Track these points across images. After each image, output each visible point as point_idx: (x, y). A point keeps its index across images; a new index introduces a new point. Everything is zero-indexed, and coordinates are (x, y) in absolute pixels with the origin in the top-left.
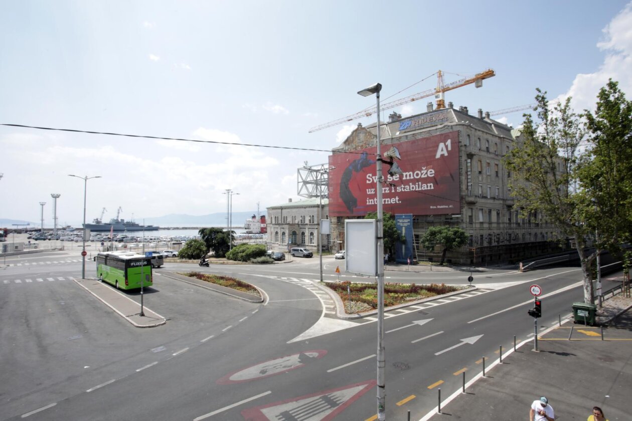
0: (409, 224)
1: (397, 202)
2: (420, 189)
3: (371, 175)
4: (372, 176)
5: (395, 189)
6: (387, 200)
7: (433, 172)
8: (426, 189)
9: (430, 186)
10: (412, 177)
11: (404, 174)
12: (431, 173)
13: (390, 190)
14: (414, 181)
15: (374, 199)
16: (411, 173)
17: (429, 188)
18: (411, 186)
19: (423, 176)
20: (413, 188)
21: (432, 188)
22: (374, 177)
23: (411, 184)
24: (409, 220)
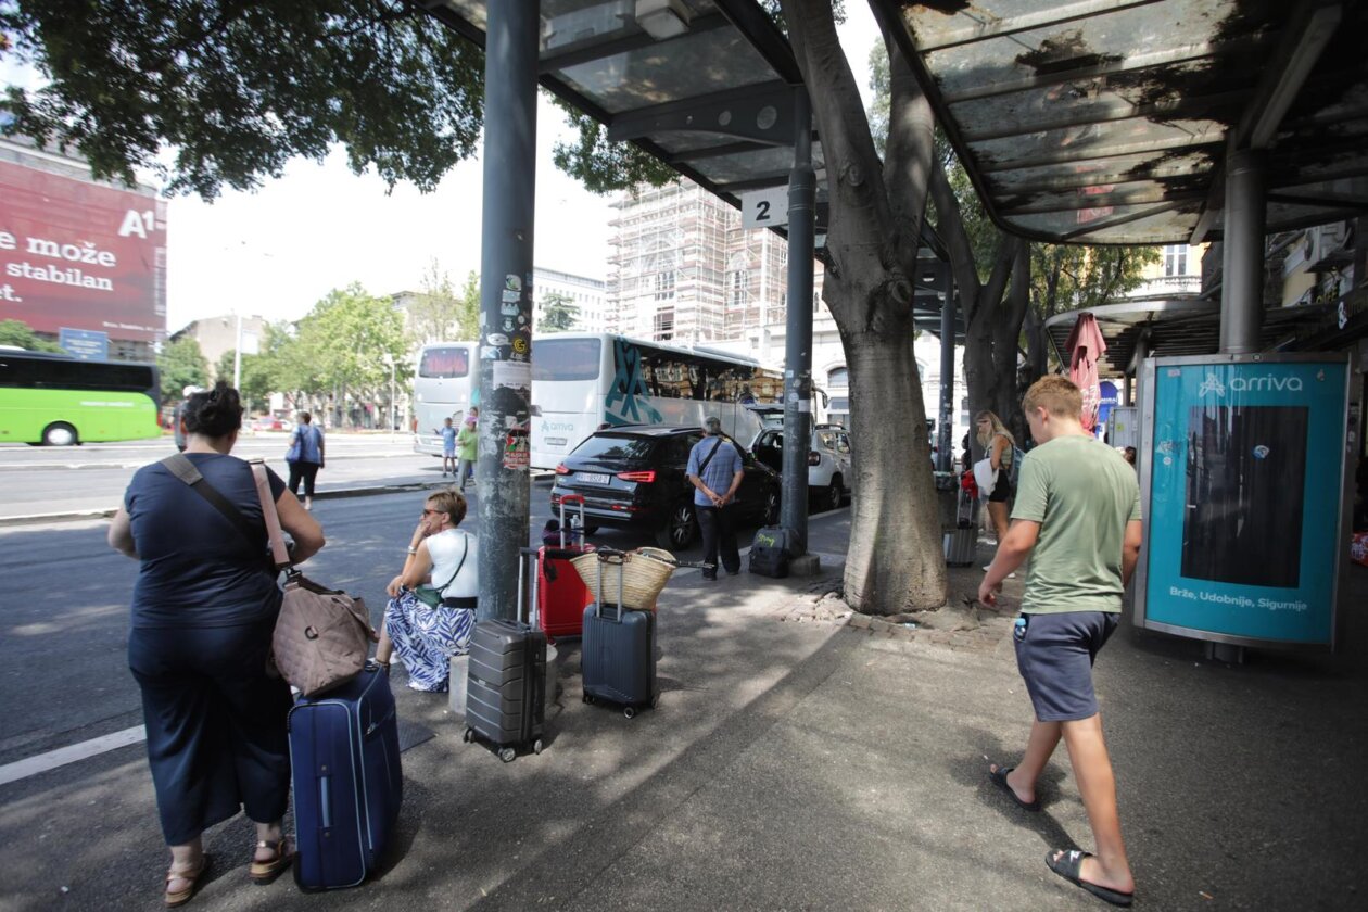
0: (99, 351)
1: (9, 298)
2: (78, 283)
7: (112, 258)
8: (93, 286)
9: (106, 284)
10: (55, 254)
11: (33, 242)
12: (106, 259)
14: (63, 265)
16: (54, 245)
17: (101, 287)
18: (53, 272)
19: (86, 260)
20: (58, 277)
21: (109, 288)
23: (52, 267)
24: (99, 344)
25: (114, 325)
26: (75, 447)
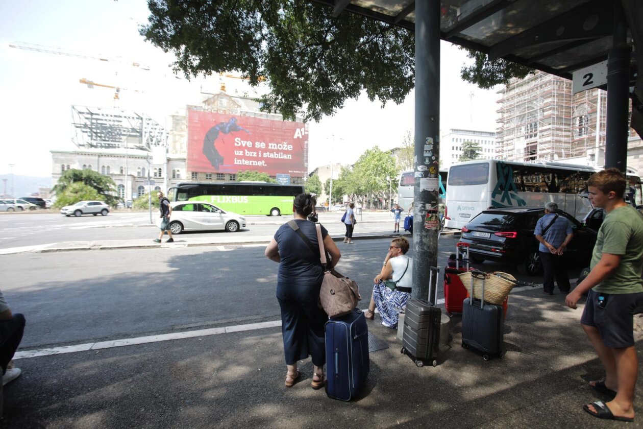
0: (287, 181)
1: (264, 165)
2: (282, 158)
3: (239, 139)
4: (241, 140)
5: (262, 155)
6: (254, 162)
7: (292, 147)
8: (286, 158)
9: (289, 157)
10: (276, 148)
11: (270, 144)
12: (290, 148)
13: (258, 154)
14: (278, 151)
15: (242, 160)
16: (276, 145)
17: (288, 158)
18: (275, 154)
19: (284, 149)
20: (276, 156)
21: (291, 158)
22: (242, 142)
23: (275, 153)
24: (287, 179)
25: (292, 172)
26: (279, 217)
